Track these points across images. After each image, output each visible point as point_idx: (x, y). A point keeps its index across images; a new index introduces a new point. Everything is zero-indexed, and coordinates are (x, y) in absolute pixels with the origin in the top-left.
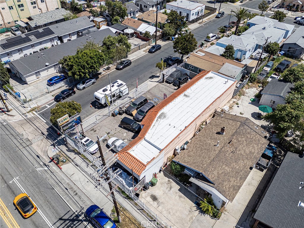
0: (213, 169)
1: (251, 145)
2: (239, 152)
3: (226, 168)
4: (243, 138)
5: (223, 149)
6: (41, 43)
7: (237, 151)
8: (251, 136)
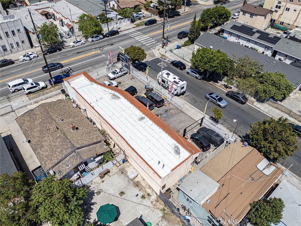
6: (256, 43)
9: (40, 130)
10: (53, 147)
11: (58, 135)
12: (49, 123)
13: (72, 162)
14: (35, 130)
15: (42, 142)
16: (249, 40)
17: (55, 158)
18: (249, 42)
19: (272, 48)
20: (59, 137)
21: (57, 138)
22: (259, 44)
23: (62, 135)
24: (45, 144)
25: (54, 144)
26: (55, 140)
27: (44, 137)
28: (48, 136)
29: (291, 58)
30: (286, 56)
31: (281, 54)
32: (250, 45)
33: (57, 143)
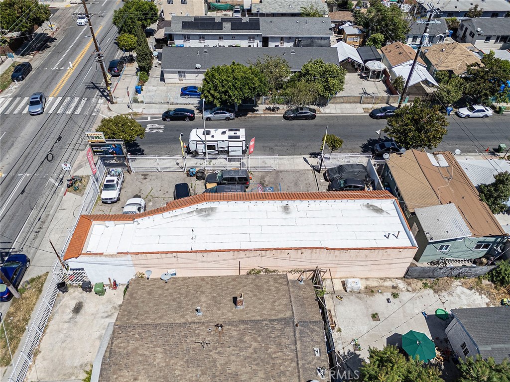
0: (137, 336)
1: (254, 367)
2: (215, 356)
3: (160, 356)
4: (256, 341)
5: (195, 326)
6: (233, 37)
7: (214, 351)
8: (275, 353)
9: (187, 362)
10: (255, 356)
11: (235, 333)
12: (185, 336)
13: (312, 340)
14: (178, 372)
15: (223, 371)
16: (221, 37)
17: (286, 364)
18: (222, 38)
19: (258, 35)
20: (243, 334)
21: (241, 340)
22: (238, 37)
23: (242, 327)
24: (232, 368)
25: (251, 350)
26: (242, 345)
27: (214, 361)
28: (219, 353)
29: (289, 39)
30: (282, 39)
31: (274, 39)
32: (226, 43)
33: (251, 345)
